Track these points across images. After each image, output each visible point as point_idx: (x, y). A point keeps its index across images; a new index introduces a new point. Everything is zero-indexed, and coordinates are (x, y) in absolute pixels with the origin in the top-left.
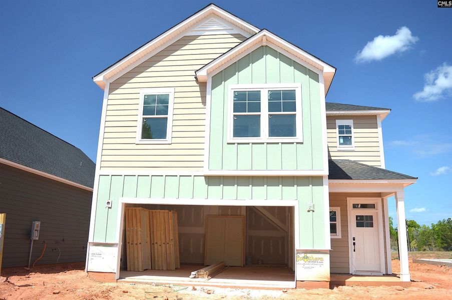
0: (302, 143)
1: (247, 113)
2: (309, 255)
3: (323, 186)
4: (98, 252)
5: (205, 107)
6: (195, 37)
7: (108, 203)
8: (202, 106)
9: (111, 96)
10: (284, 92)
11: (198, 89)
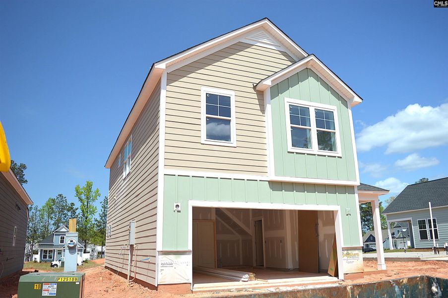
0: (341, 157)
1: (300, 126)
2: (349, 252)
3: (354, 194)
4: (169, 261)
5: (264, 115)
6: (249, 46)
7: (177, 206)
8: (261, 114)
9: (169, 88)
10: (326, 112)
11: (255, 96)
